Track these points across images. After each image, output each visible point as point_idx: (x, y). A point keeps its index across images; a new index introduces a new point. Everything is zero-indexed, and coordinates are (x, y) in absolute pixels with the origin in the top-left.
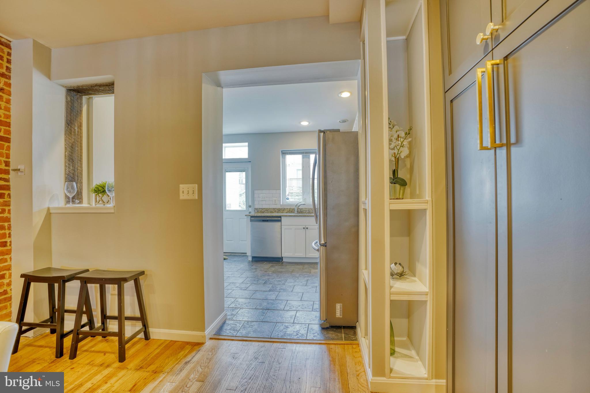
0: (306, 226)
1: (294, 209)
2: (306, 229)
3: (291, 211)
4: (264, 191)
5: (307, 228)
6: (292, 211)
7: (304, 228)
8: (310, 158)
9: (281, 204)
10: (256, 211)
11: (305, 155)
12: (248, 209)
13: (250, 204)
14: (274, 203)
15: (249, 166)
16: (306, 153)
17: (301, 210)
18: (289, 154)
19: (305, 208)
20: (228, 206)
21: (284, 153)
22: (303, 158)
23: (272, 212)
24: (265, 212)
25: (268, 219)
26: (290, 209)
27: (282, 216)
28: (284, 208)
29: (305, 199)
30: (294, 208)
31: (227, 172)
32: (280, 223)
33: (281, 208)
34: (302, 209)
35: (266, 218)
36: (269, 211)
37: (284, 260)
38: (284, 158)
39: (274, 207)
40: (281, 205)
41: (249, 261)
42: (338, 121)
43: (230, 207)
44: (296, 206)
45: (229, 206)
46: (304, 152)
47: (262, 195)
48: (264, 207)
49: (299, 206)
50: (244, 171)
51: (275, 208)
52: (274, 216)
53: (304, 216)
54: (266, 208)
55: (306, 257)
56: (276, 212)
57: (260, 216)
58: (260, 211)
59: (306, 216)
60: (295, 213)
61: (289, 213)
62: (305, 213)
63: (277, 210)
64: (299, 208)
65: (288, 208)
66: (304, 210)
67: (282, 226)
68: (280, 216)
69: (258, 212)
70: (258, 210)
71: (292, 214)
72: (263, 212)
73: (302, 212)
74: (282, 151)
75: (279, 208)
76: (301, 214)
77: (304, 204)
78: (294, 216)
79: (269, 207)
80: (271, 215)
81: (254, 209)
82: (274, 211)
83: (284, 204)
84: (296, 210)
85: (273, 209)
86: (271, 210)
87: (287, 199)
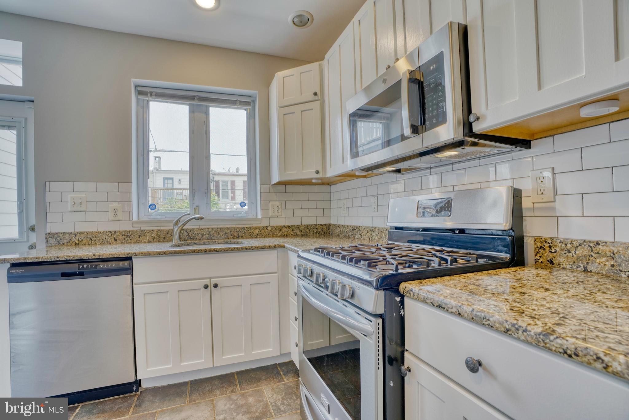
0: (210, 278)
1: (170, 233)
2: (213, 289)
3: (164, 236)
4: (79, 186)
5: (216, 286)
6: (164, 238)
7: (206, 287)
8: (209, 115)
9: (134, 220)
10: (53, 241)
11: (197, 103)
12: (27, 237)
13: (33, 222)
14: (111, 218)
16: (200, 99)
17: (190, 234)
18: (156, 96)
19: (201, 229)
21: (145, 93)
22: (192, 112)
23: (104, 242)
26: (158, 231)
27: (136, 255)
28: (142, 229)
29: (197, 206)
30: (172, 228)
32: (129, 276)
34: (192, 232)
36: (97, 239)
38: (143, 108)
39: (112, 229)
40: (133, 223)
42: (289, 20)
44: (176, 224)
46: (194, 97)
47: (70, 195)
48: (78, 229)
49: (184, 225)
50: (11, 128)
51: (115, 232)
52: (105, 257)
53: (206, 252)
54: (87, 230)
55: (215, 366)
56: (118, 242)
57: (53, 260)
58: (65, 241)
59: (212, 251)
60: (174, 243)
61: (158, 244)
62: (200, 240)
63: (123, 236)
64: (184, 228)
65: (152, 230)
66: (198, 234)
67: (134, 286)
68: (129, 256)
69: (59, 244)
70: (58, 238)
71: (166, 247)
72: (76, 243)
73: (192, 238)
74: (136, 86)
75: (128, 229)
76: (191, 244)
77: (197, 219)
78: (176, 253)
79: (96, 230)
80: (96, 254)
81: (44, 236)
82: (113, 240)
83: (142, 220)
84: (176, 235)
85: (110, 235)
86: (102, 236)
87: (151, 207)
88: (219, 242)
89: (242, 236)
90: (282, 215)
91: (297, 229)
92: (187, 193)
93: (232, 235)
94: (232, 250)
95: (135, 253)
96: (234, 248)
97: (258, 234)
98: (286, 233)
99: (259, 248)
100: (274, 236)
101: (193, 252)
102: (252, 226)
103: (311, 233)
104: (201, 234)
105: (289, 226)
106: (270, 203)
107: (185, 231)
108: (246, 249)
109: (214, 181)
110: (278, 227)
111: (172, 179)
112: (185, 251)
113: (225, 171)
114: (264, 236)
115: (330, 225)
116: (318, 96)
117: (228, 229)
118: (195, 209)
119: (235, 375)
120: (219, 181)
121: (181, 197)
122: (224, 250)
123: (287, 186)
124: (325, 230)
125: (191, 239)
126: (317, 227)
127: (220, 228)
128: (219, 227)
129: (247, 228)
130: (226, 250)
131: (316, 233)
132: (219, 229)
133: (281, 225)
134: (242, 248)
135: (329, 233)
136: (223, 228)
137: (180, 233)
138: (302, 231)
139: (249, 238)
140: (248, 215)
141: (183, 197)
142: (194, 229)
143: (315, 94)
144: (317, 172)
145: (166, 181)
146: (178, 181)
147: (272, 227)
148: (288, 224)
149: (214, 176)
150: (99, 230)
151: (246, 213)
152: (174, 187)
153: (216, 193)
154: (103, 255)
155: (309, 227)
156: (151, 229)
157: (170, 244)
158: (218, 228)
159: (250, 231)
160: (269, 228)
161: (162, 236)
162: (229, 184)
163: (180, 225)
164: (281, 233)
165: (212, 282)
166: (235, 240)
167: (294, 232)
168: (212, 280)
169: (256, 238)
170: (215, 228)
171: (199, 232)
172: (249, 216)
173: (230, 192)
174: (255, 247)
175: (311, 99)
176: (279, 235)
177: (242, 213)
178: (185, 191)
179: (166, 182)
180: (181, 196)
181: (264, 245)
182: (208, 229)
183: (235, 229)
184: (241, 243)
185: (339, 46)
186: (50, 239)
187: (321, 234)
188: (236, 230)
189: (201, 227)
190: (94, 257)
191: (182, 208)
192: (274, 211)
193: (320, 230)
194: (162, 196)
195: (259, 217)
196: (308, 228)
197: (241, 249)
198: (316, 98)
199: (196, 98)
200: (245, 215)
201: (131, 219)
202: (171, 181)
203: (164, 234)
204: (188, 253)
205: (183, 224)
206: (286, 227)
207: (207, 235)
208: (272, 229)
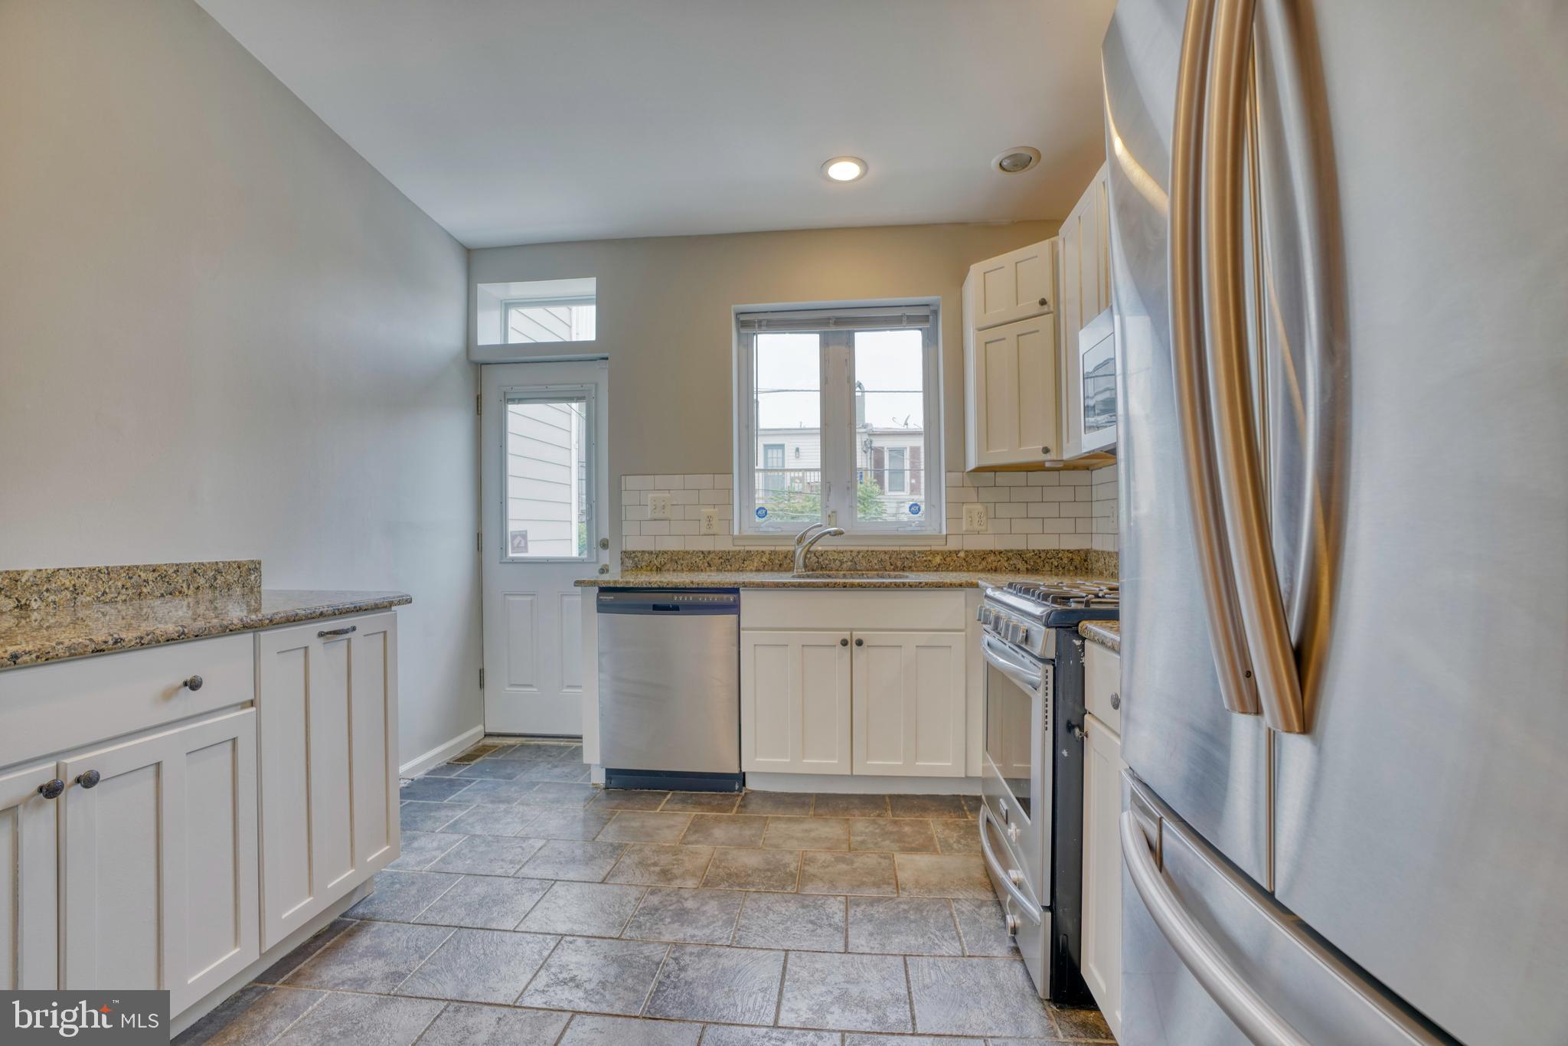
0: (851, 630)
1: (789, 557)
2: (855, 646)
3: (780, 562)
4: (664, 480)
5: (860, 643)
6: (780, 565)
7: (844, 643)
8: (854, 345)
9: (736, 533)
10: (629, 563)
11: (833, 329)
12: (597, 556)
13: (605, 533)
14: (704, 530)
15: (600, 376)
16: (839, 321)
17: (821, 561)
18: (767, 326)
19: (840, 552)
20: (516, 545)
21: (751, 323)
22: (824, 344)
23: (693, 568)
24: (668, 566)
25: (678, 598)
26: (770, 553)
27: (745, 585)
28: (747, 548)
29: (833, 512)
30: (793, 548)
31: (513, 401)
32: (734, 617)
33: (737, 548)
34: (825, 556)
35: (670, 595)
36: (685, 563)
37: (751, 784)
38: (747, 347)
39: (705, 549)
40: (734, 538)
41: (596, 786)
42: (994, 162)
43: (523, 544)
44: (800, 541)
45: (520, 543)
46: (829, 319)
47: (651, 495)
48: (660, 547)
49: (812, 543)
50: (578, 399)
51: (709, 552)
52: (705, 586)
53: (845, 587)
54: (671, 549)
55: (854, 773)
56: (712, 568)
57: (645, 586)
58: (644, 564)
59: (856, 587)
60: (795, 574)
61: (770, 573)
62: (837, 570)
63: (719, 559)
64: (811, 549)
65: (763, 552)
66: (835, 560)
67: (741, 632)
68: (736, 586)
69: (637, 567)
70: (636, 559)
71: (785, 578)
72: (657, 567)
73: (824, 566)
74: (738, 314)
75: (727, 549)
76: (823, 576)
77: (832, 533)
78: (800, 586)
79: (682, 548)
80: (694, 581)
81: (619, 556)
82: (706, 564)
83: (745, 534)
84: (800, 561)
85: (702, 556)
86: (691, 558)
87: (759, 512)
88: (869, 575)
89: (910, 567)
90: (987, 530)
91: (1016, 558)
92: (816, 477)
93: (891, 565)
94: (886, 586)
95: (744, 583)
96: (891, 583)
97: (939, 565)
98: (995, 564)
99: (933, 586)
100: (971, 569)
101: (827, 585)
102: (928, 548)
103: (1047, 568)
104: (840, 561)
105: (1000, 552)
106: (965, 506)
107: (813, 555)
108: (911, 586)
109: (872, 449)
110: (979, 552)
111: (782, 446)
112: (814, 583)
113: (899, 426)
114: (951, 568)
115: (1087, 552)
116: (1049, 306)
117: (885, 553)
118: (829, 516)
119: (887, 798)
120: (883, 448)
121: (801, 487)
122: (875, 586)
123: (997, 474)
124: (1077, 562)
125: (822, 568)
126: (1060, 555)
127: (872, 551)
128: (870, 549)
129: (919, 552)
130: (878, 585)
131: (1057, 567)
132: (870, 554)
133: (984, 549)
134: (904, 584)
135: (1087, 569)
136: (876, 552)
137: (805, 557)
138: (1027, 563)
139: (923, 571)
140: (923, 528)
141: (803, 486)
142: (827, 551)
143: (1043, 302)
144: (1046, 450)
145: (770, 451)
146: (794, 451)
147: (966, 551)
148: (999, 547)
149: (872, 438)
150: (688, 548)
151: (921, 525)
152: (787, 467)
153: (875, 478)
154: (703, 584)
155: (1043, 555)
156: (761, 549)
157: (789, 574)
158: (868, 551)
159: (925, 558)
160: (962, 554)
161: (777, 562)
162: (907, 454)
163: (805, 544)
164: (984, 563)
165: (854, 637)
166: (897, 573)
167: (1011, 562)
168: (854, 633)
169: (936, 571)
170: (862, 551)
171: (836, 557)
172: (926, 530)
173: (907, 474)
174: (926, 584)
175: (1035, 312)
176: (980, 567)
177: (913, 525)
178: (808, 473)
179: (770, 455)
180: (801, 484)
181: (941, 581)
182: (851, 552)
183: (897, 555)
184: (907, 577)
185: (1078, 219)
186: (627, 559)
187: (1069, 570)
188: (899, 556)
189: (840, 548)
190: (691, 586)
191: (802, 512)
192: (971, 521)
193: (1065, 561)
194: (761, 488)
195: (944, 532)
196: (1040, 557)
197: (901, 585)
198: (1045, 308)
199: (831, 321)
200: (919, 528)
201: (731, 533)
202: (780, 451)
203: (780, 559)
204: (817, 587)
205: (810, 543)
206: (994, 553)
207: (849, 563)
208: (967, 556)
